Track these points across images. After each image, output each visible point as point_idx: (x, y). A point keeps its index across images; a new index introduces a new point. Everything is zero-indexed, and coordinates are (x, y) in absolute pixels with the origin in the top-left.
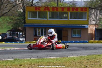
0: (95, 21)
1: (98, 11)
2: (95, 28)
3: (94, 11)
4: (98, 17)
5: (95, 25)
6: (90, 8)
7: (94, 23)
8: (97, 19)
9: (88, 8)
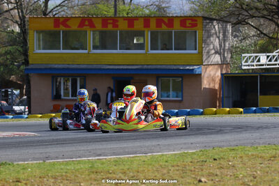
0: (220, 54)
1: (229, 27)
2: (222, 74)
3: (216, 27)
4: (229, 44)
5: (221, 65)
6: (205, 18)
7: (217, 59)
8: (227, 48)
9: (201, 18)
